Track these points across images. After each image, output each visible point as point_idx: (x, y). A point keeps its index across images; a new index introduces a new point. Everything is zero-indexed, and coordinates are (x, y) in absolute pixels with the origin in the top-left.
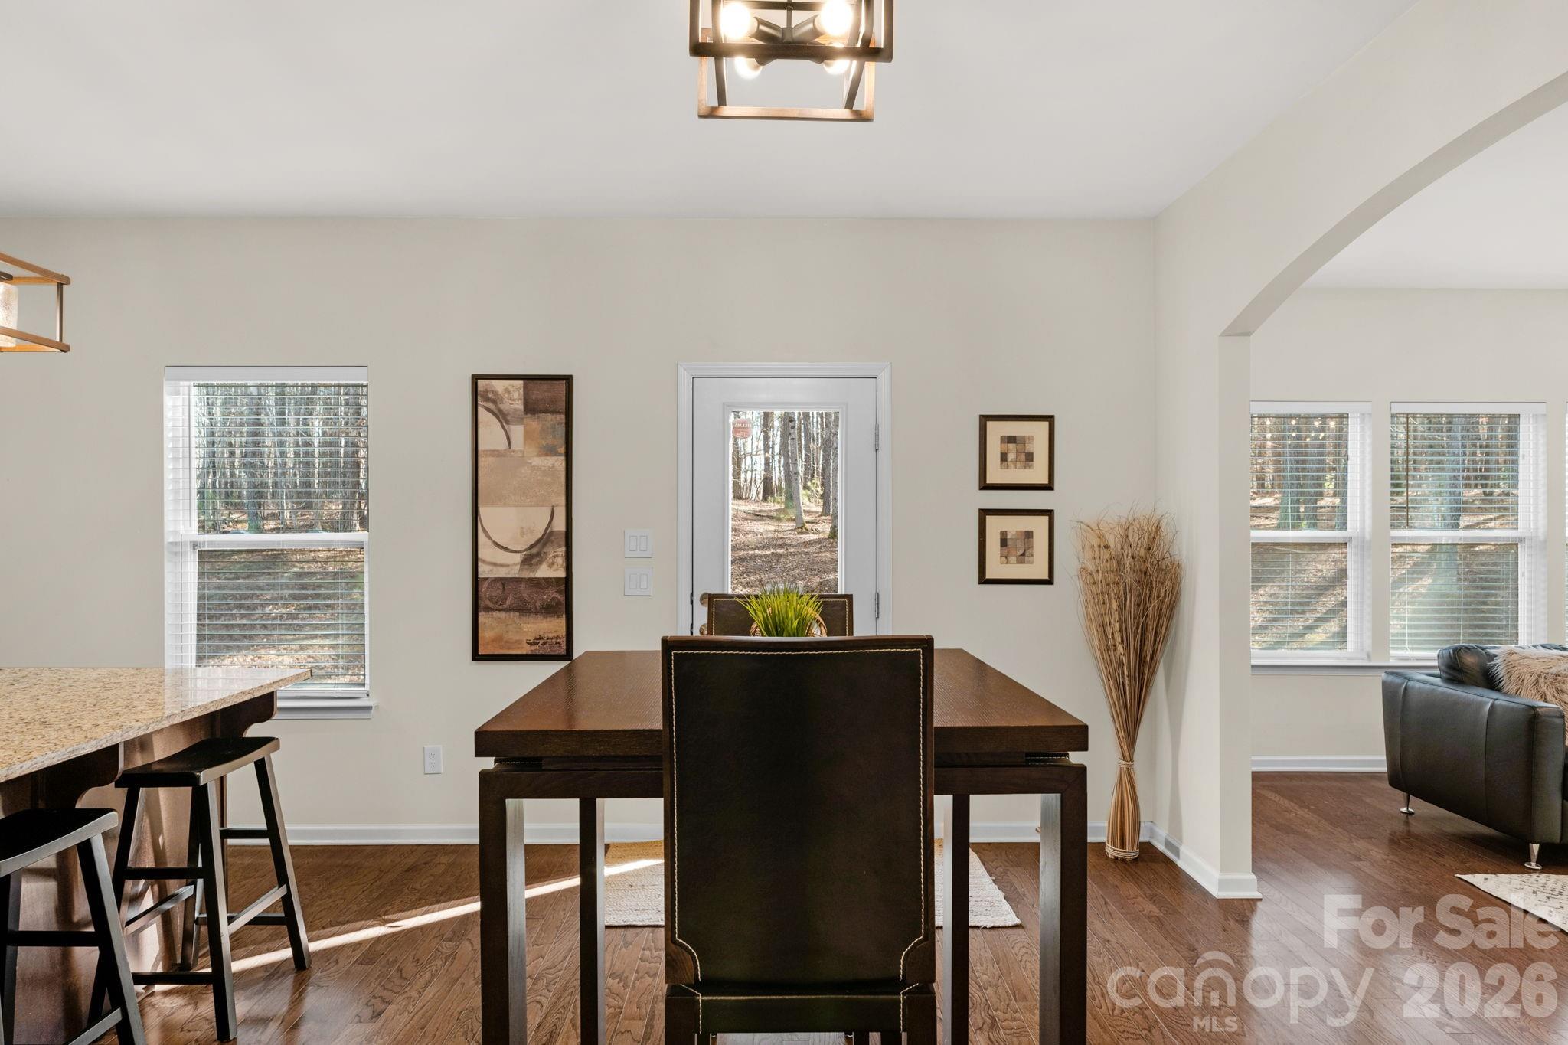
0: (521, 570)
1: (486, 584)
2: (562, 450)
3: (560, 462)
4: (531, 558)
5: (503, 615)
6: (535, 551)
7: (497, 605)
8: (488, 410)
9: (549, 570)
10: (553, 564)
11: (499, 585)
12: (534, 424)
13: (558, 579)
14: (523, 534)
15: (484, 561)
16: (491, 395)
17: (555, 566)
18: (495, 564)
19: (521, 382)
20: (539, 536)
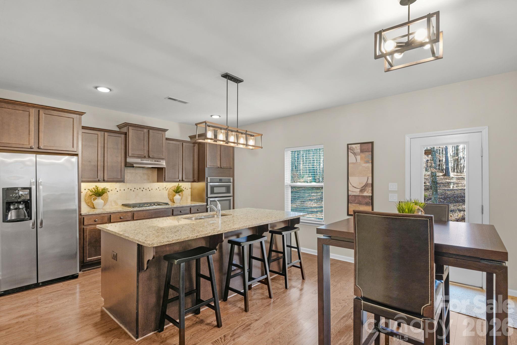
0: (359, 193)
1: (350, 196)
2: (371, 162)
3: (370, 165)
4: (362, 190)
5: (355, 204)
6: (363, 188)
7: (354, 202)
8: (351, 152)
9: (367, 193)
10: (368, 192)
11: (354, 197)
12: (363, 155)
13: (369, 196)
14: (360, 184)
15: (350, 191)
16: (352, 149)
17: (369, 192)
18: (353, 192)
19: (359, 145)
20: (365, 184)
